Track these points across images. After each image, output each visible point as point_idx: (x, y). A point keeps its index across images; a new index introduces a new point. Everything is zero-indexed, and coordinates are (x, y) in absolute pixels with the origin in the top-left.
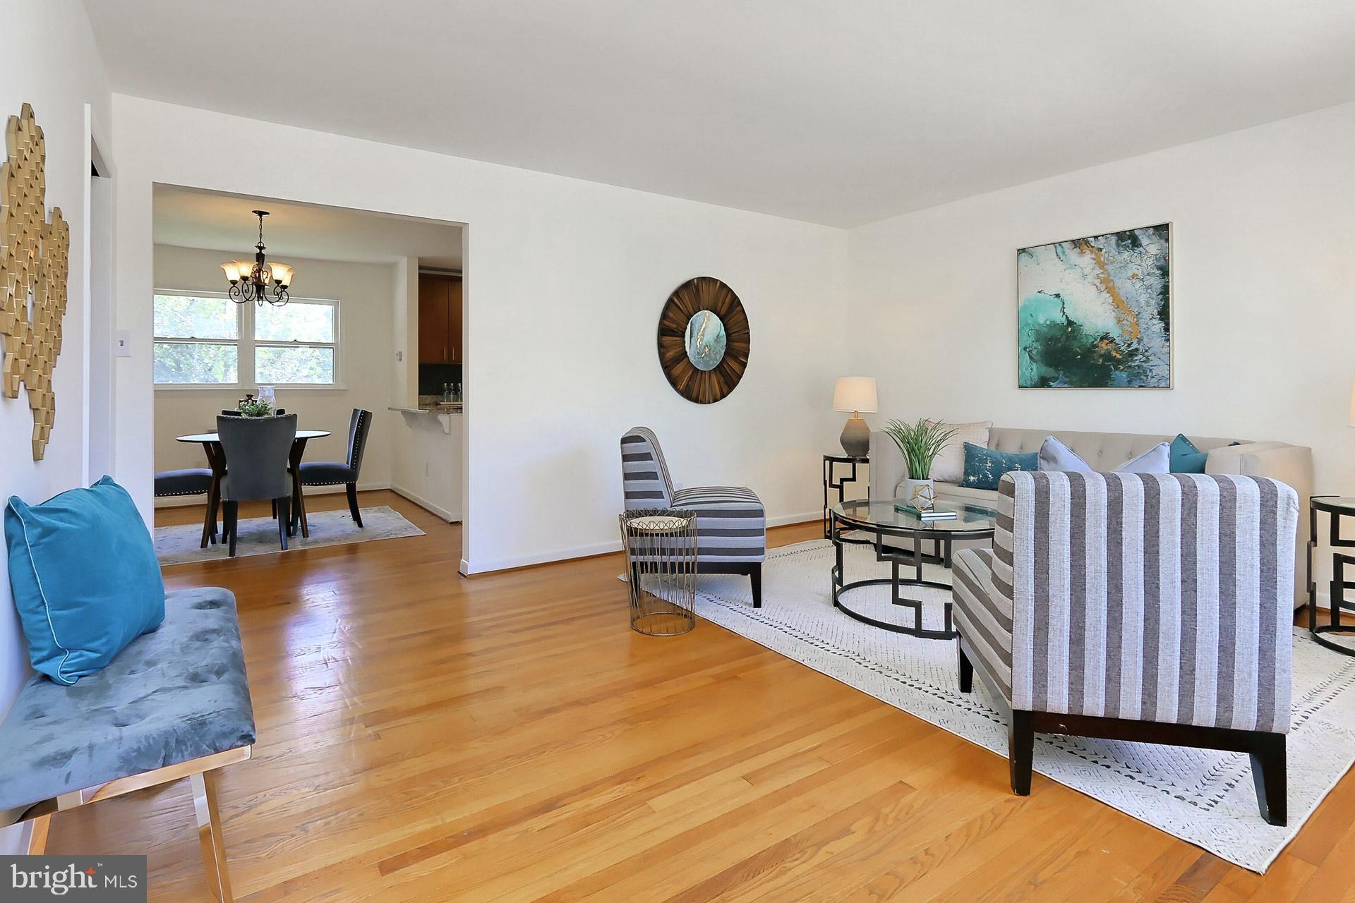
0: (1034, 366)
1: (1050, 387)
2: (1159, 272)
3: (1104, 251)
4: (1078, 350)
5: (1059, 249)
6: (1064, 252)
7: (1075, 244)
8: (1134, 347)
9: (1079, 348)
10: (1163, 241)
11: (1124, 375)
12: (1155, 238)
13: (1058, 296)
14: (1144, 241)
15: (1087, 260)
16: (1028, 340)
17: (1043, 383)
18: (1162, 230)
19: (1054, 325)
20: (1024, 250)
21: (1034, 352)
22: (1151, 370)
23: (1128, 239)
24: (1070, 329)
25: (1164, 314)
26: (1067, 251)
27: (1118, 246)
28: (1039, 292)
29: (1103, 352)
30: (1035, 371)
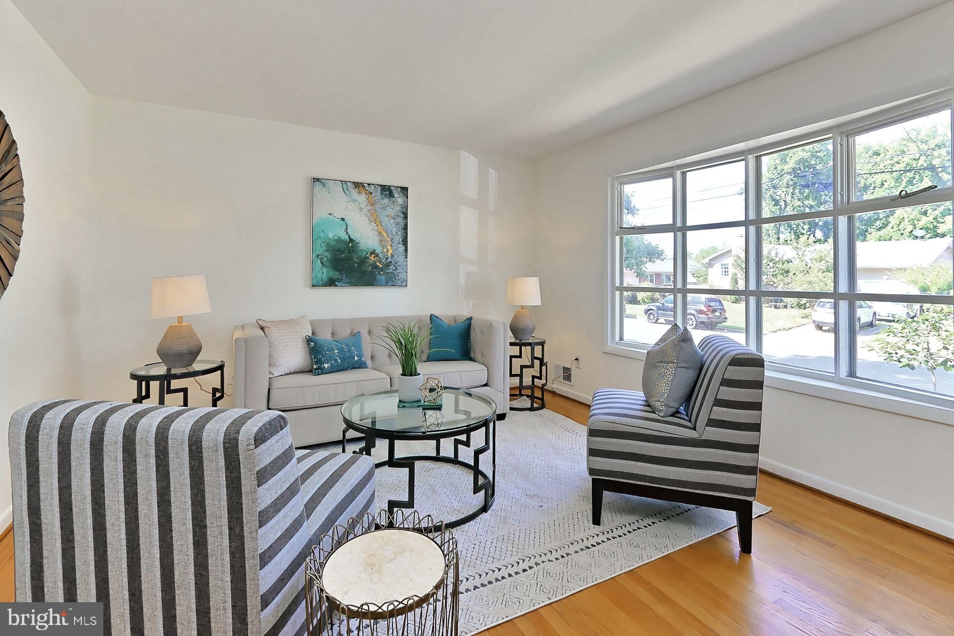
0: (325, 270)
1: (337, 286)
2: (402, 215)
3: (373, 194)
4: (356, 260)
5: (345, 186)
6: (348, 189)
7: (356, 186)
8: (389, 260)
9: (357, 258)
10: (405, 197)
11: (383, 278)
12: (401, 195)
13: (343, 219)
14: (396, 195)
15: (362, 198)
16: (320, 250)
17: (331, 283)
18: (404, 190)
19: (339, 241)
20: (318, 180)
21: (325, 259)
22: (398, 275)
23: (387, 191)
24: (351, 245)
25: (405, 242)
26: (350, 189)
27: (381, 194)
28: (330, 214)
29: (371, 262)
30: (325, 273)
